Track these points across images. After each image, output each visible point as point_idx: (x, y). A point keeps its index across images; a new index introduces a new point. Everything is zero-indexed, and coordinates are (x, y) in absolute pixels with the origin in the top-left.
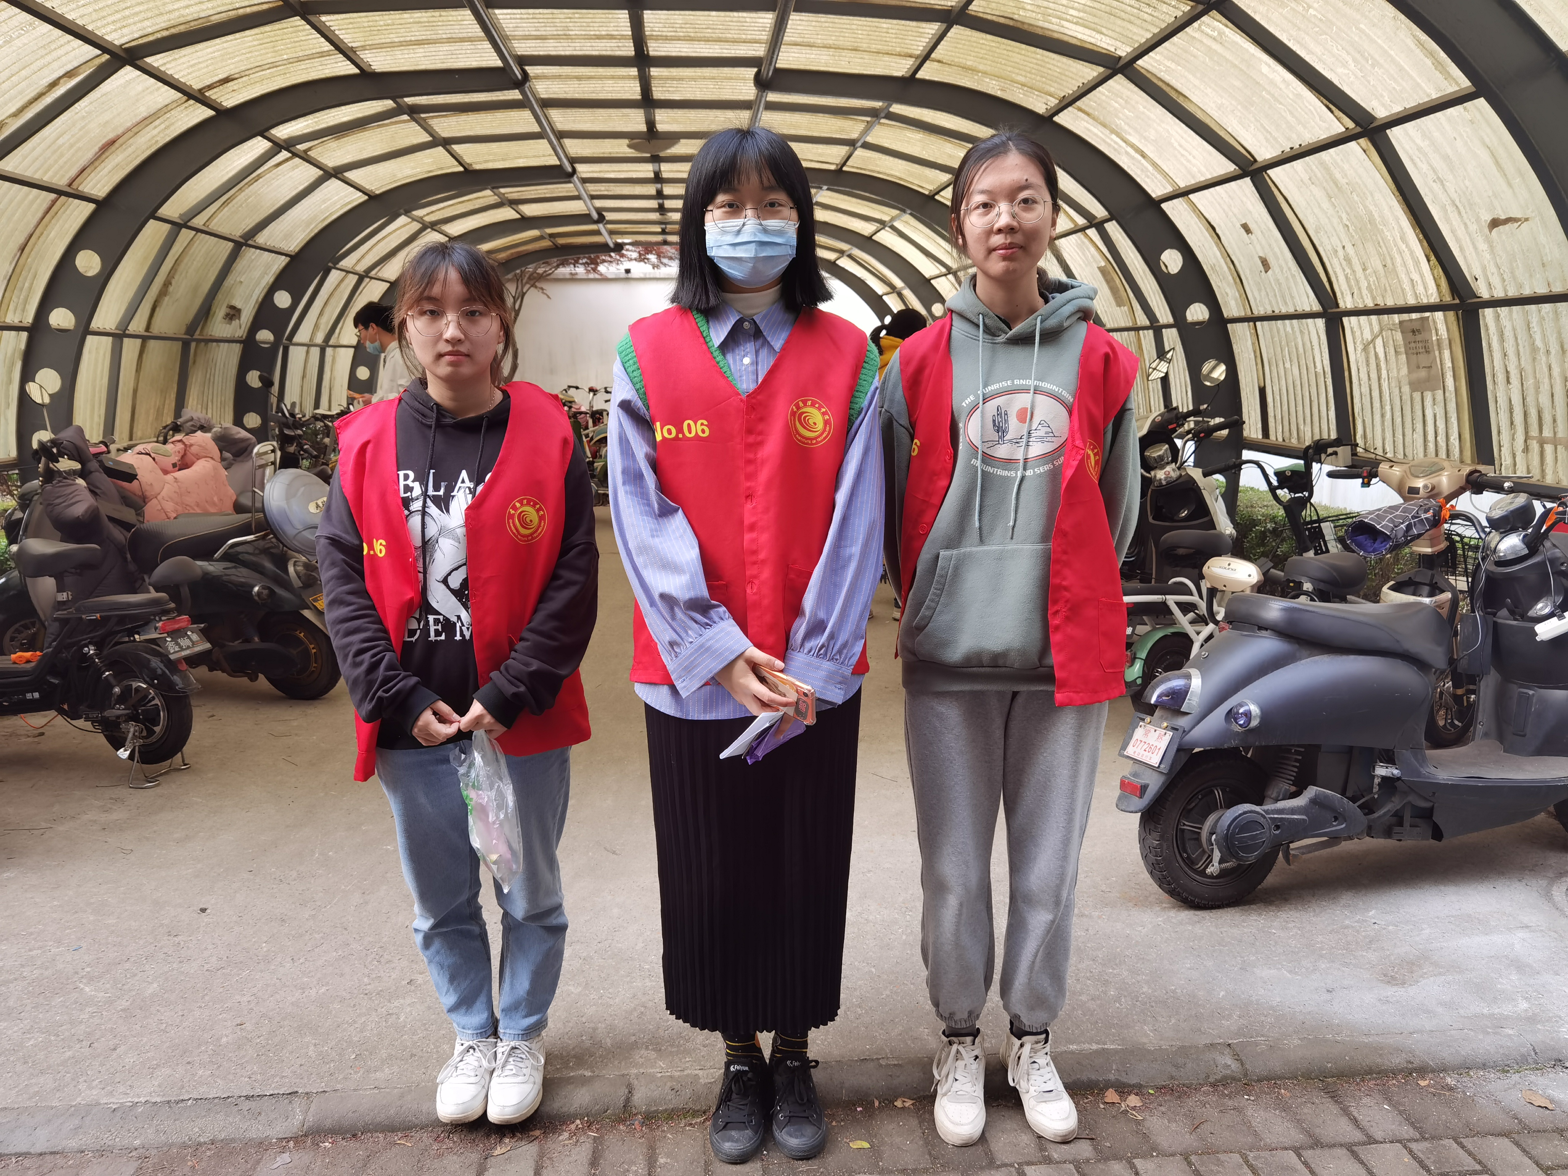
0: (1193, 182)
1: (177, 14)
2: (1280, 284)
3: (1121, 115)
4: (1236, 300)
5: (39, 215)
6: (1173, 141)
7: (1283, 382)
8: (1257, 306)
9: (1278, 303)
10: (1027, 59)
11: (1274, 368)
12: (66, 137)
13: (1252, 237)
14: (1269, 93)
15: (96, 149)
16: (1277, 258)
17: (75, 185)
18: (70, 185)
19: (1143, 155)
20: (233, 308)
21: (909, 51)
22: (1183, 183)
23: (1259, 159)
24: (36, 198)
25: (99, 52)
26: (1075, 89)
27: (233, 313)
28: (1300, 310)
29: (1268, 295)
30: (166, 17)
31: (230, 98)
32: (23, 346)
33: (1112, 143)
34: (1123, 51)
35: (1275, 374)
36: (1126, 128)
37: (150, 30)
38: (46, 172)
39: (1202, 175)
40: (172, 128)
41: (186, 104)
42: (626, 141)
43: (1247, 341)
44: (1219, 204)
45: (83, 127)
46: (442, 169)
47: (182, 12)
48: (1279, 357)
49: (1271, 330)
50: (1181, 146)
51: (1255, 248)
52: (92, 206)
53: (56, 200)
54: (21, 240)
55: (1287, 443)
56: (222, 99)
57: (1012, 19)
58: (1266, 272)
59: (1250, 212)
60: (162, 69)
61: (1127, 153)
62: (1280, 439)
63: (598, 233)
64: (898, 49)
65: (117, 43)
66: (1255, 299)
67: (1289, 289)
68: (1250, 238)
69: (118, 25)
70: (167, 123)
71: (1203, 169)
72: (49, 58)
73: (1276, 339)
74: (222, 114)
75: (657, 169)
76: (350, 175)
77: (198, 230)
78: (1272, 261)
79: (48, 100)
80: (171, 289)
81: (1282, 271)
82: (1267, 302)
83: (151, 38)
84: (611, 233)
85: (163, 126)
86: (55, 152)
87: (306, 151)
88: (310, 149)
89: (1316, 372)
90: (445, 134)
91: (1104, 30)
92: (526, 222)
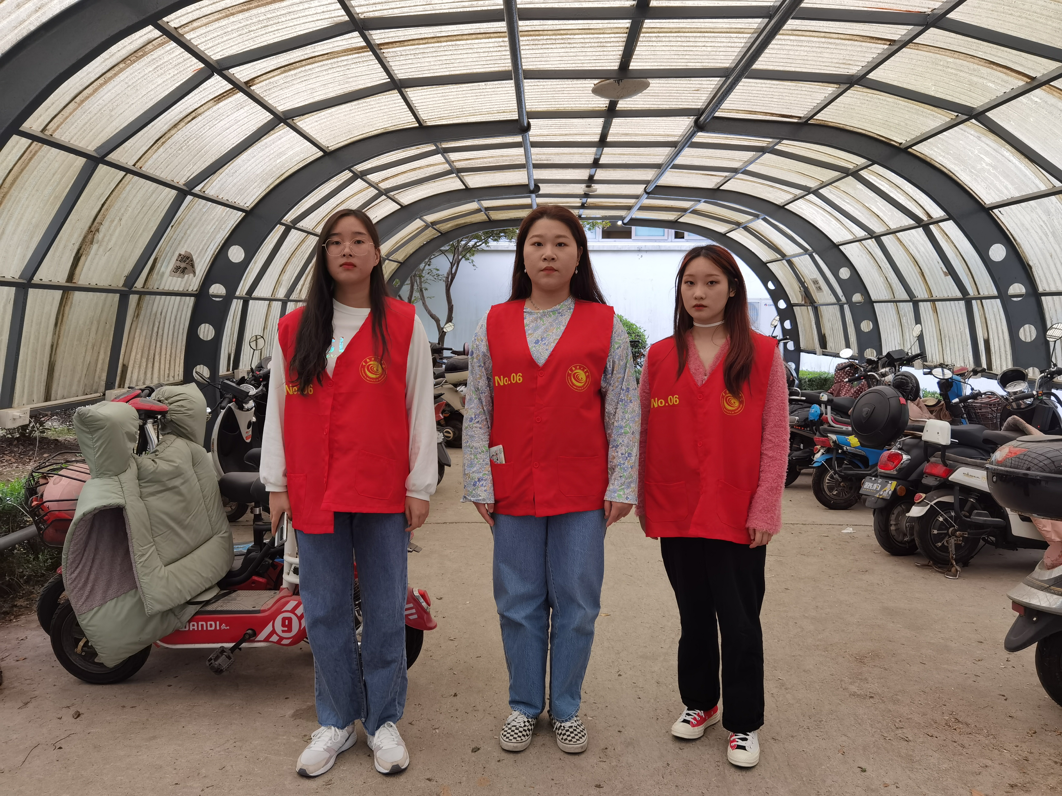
42: (593, 85)
75: (607, 126)
77: (121, 169)
92: (468, 194)
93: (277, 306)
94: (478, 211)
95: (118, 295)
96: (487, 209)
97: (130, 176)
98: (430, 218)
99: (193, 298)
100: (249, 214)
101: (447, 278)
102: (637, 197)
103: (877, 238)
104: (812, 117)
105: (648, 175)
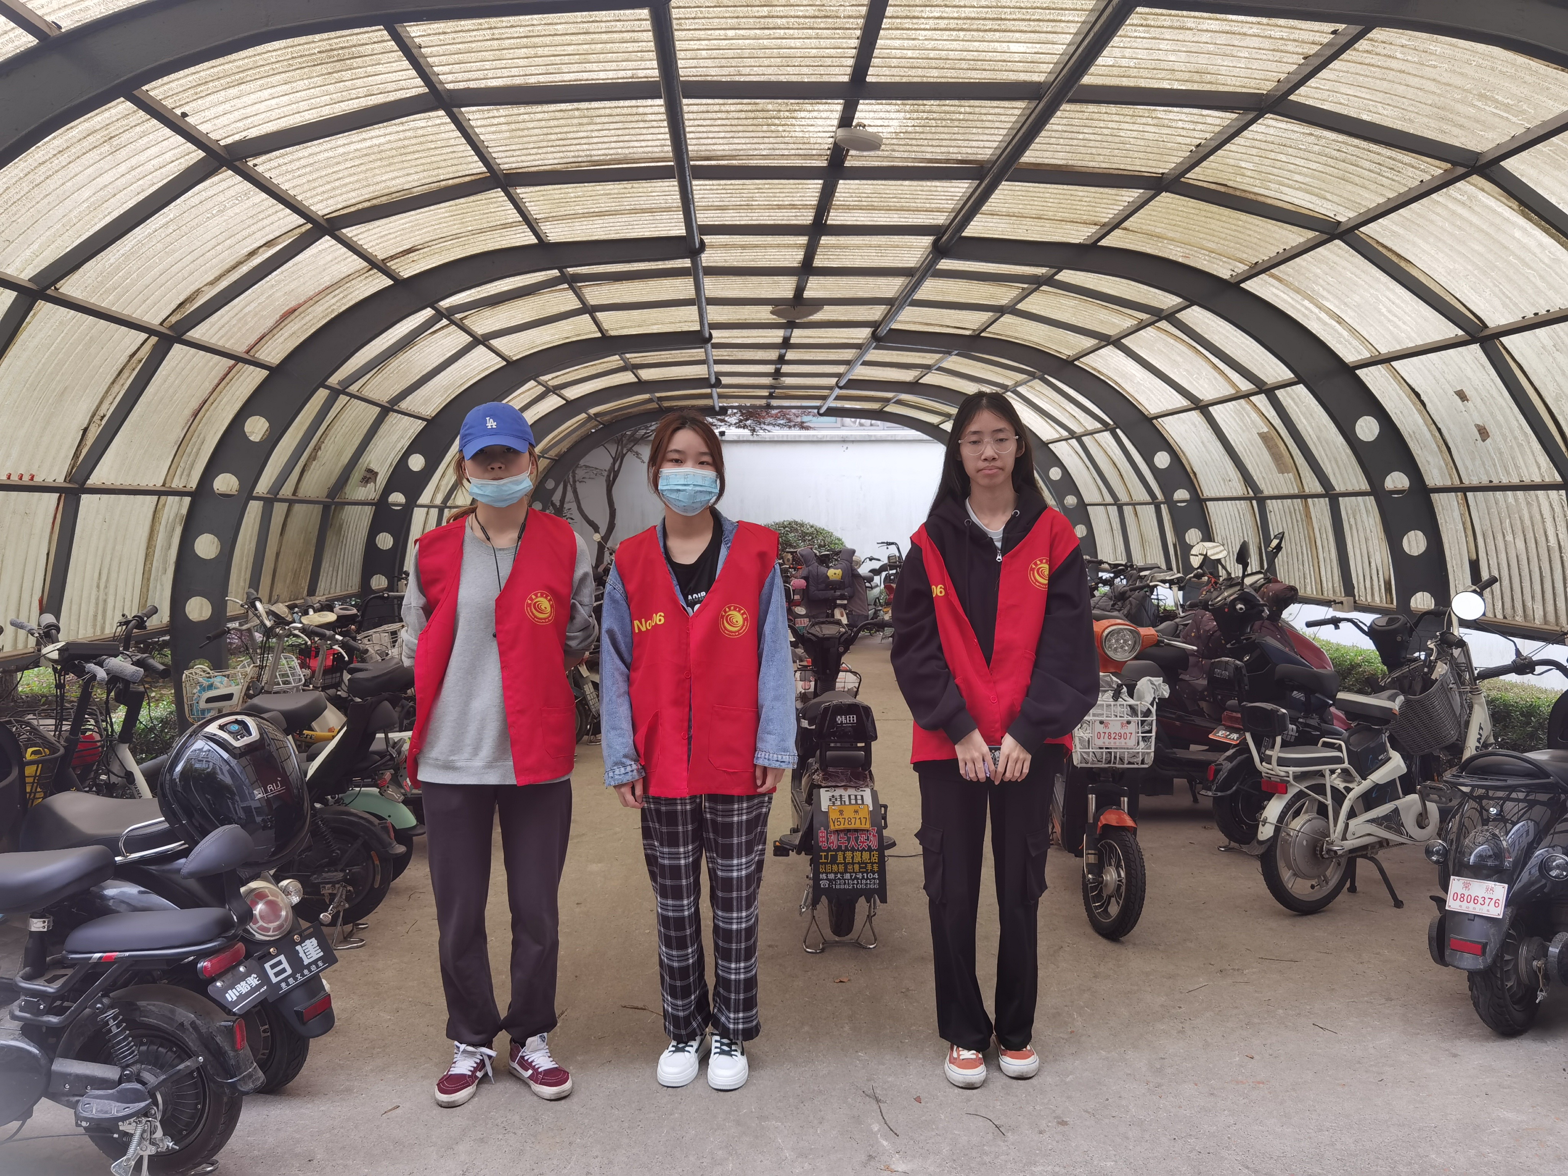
0: (1399, 348)
1: (383, 185)
2: (1501, 453)
3: (1321, 281)
4: (1440, 469)
5: (216, 381)
6: (1381, 306)
7: (1503, 556)
8: (1468, 475)
9: (1497, 473)
10: (1226, 225)
11: (1490, 541)
12: (253, 305)
13: (1469, 404)
14: (1518, 258)
15: (278, 317)
16: (1500, 426)
17: (252, 353)
18: (248, 352)
19: (1340, 320)
20: (370, 471)
21: (1096, 219)
22: (1384, 349)
23: (1491, 324)
24: (216, 364)
25: (302, 221)
26: (1273, 254)
27: (370, 476)
28: (1527, 480)
29: (1483, 463)
30: (372, 189)
31: (407, 269)
32: (184, 511)
33: (1303, 309)
34: (1344, 215)
35: (1491, 547)
36: (1325, 293)
37: (353, 201)
38: (228, 340)
39: (1411, 341)
40: (349, 297)
41: (371, 272)
42: (770, 308)
43: (1452, 511)
44: (1429, 371)
45: (270, 296)
46: (579, 335)
47: (389, 183)
48: (1497, 528)
49: (1486, 501)
50: (1390, 311)
51: (1471, 415)
52: (265, 373)
53: (234, 366)
54: (194, 404)
55: (1509, 620)
56: (401, 269)
57: (1226, 185)
58: (1484, 441)
59: (1469, 379)
60: (355, 239)
61: (1319, 319)
62: (1500, 616)
63: (709, 396)
64: (1085, 217)
65: (320, 213)
66: (1467, 468)
67: (1513, 459)
68: (1465, 406)
69: (326, 196)
70: (345, 293)
71: (1413, 335)
72: (254, 228)
73: (1494, 510)
74: (399, 283)
75: (788, 334)
76: (494, 342)
77: (352, 396)
78: (1491, 428)
79: (245, 269)
80: (319, 453)
81: (1505, 441)
82: (1482, 471)
83: (352, 209)
84: (720, 396)
85: (341, 295)
86: (240, 319)
87: (462, 319)
88: (465, 318)
89: (1548, 547)
90: (592, 302)
91: (1328, 196)
92: (641, 386)
93: (434, 512)
94: (650, 401)
95: (322, 507)
96: (660, 399)
97: (351, 400)
98: (593, 411)
99: (372, 507)
100: (430, 422)
101: (609, 476)
102: (831, 388)
103: (1079, 438)
104: (984, 330)
105: (841, 369)
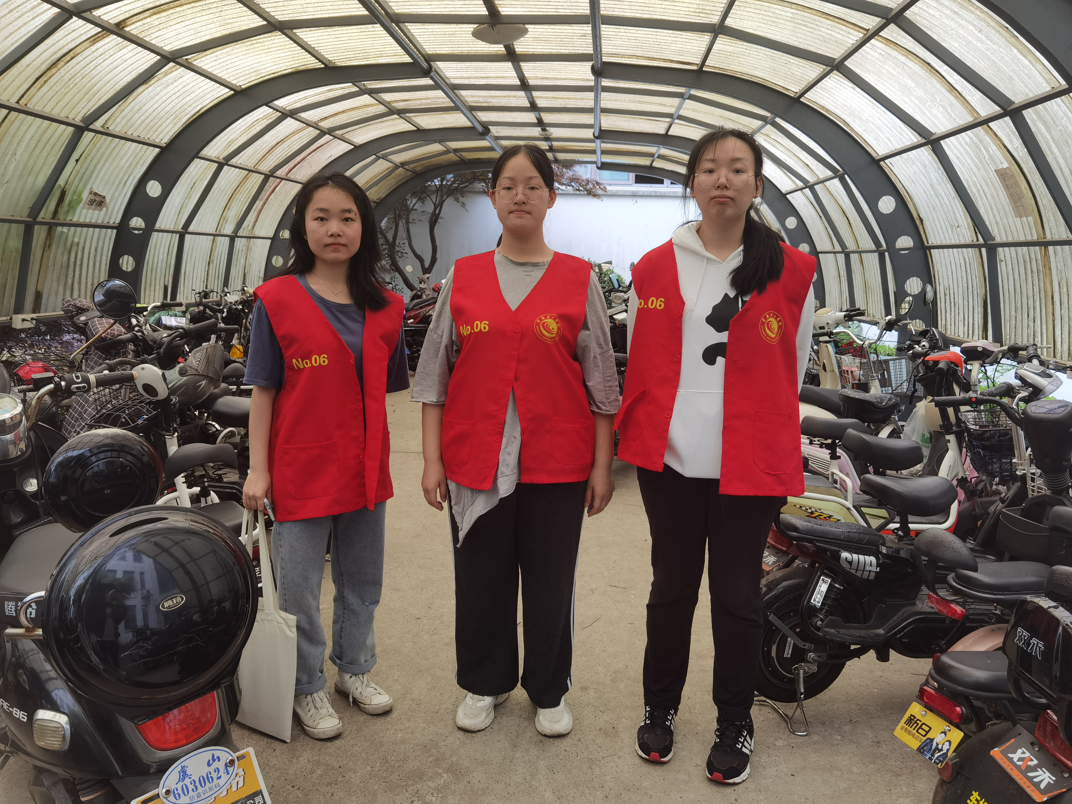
27: (100, 199)
42: (468, 29)
46: (294, 63)
75: (519, 71)
77: (13, 109)
90: (280, 16)
92: (424, 135)
94: (446, 152)
95: (23, 226)
96: (456, 151)
97: (13, 114)
98: (395, 159)
99: (115, 231)
100: (165, 150)
101: (431, 218)
103: (811, 188)
104: (703, 64)
